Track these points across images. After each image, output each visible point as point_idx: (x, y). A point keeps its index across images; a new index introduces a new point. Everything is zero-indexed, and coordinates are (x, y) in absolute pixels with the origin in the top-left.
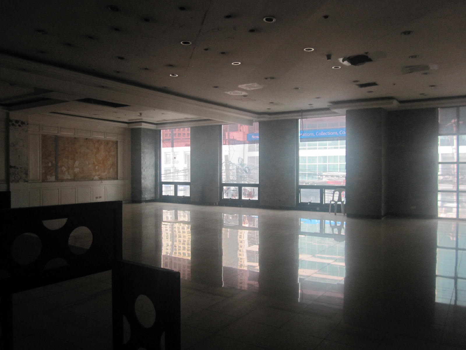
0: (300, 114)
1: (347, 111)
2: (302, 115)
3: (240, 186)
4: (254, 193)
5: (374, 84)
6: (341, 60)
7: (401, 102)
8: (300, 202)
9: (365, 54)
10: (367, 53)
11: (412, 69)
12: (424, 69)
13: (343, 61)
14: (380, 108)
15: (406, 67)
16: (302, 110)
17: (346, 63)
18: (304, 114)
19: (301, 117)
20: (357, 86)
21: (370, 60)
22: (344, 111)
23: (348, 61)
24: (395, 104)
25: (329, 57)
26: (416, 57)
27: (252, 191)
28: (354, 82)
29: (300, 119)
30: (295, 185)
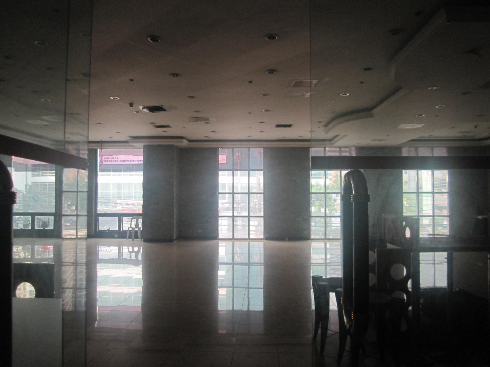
0: (100, 145)
1: (144, 146)
2: (101, 146)
3: (33, 215)
4: (49, 222)
5: (168, 126)
6: (141, 108)
7: (190, 141)
8: (98, 230)
9: (161, 106)
10: (162, 105)
11: (197, 119)
12: (206, 120)
13: (143, 109)
14: (173, 145)
15: (193, 118)
16: (101, 141)
17: (145, 110)
18: (103, 144)
19: (100, 148)
20: (154, 127)
21: (164, 110)
22: (142, 145)
23: (147, 109)
24: (185, 143)
25: (131, 105)
26: (199, 112)
27: (47, 220)
28: (152, 123)
29: (99, 149)
30: (94, 213)
